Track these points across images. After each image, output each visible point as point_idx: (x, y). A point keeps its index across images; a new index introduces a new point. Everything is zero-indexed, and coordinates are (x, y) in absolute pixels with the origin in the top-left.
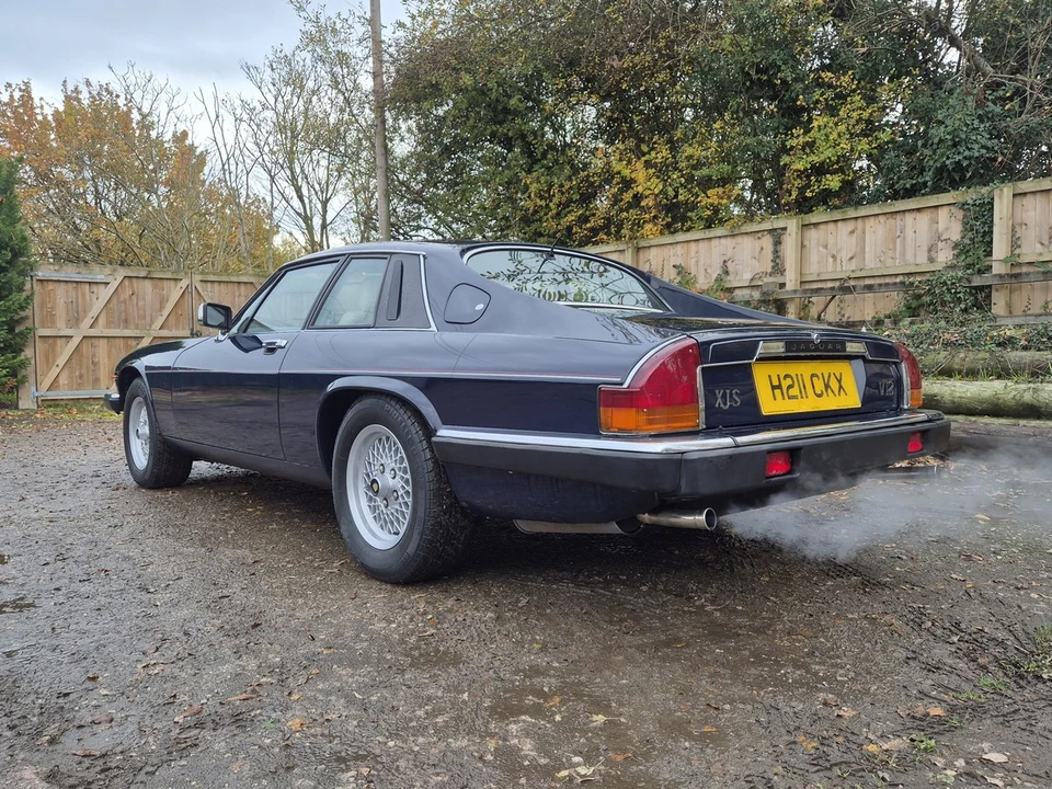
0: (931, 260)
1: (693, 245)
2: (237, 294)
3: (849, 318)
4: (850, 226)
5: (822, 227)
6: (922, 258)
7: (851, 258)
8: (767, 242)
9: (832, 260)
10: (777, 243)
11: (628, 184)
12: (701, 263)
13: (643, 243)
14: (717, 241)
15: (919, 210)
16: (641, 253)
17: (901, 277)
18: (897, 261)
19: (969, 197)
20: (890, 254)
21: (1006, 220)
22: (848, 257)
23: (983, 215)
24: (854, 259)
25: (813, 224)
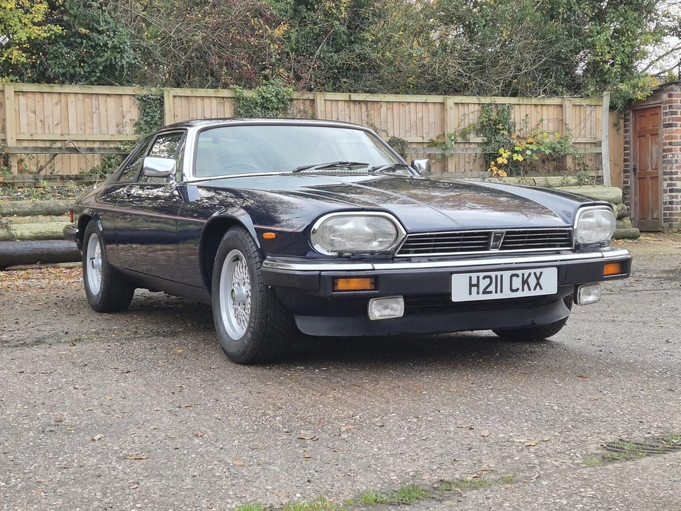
0: (120, 133)
5: (29, 95)
6: (113, 130)
7: (58, 124)
15: (108, 95)
17: (98, 143)
18: (95, 131)
19: (145, 92)
20: (89, 125)
21: (172, 112)
22: (55, 123)
23: (156, 107)
24: (60, 125)
25: (22, 92)
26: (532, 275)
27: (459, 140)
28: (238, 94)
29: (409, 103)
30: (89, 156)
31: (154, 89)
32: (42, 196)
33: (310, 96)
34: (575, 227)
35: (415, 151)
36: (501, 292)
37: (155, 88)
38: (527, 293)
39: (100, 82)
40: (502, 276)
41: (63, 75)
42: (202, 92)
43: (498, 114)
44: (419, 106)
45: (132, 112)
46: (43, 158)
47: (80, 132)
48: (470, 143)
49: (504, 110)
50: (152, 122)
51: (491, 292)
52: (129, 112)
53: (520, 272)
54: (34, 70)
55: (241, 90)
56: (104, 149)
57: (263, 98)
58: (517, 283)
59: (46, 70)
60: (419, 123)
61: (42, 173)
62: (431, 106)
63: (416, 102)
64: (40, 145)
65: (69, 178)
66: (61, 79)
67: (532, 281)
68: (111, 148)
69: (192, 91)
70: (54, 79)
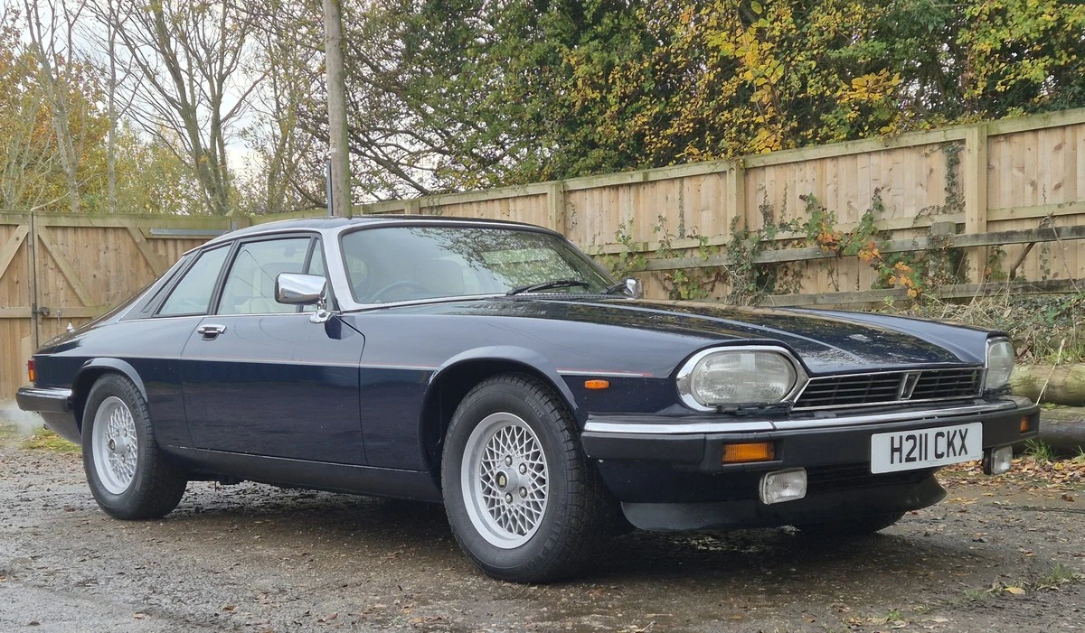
1: (829, 165)
2: (102, 246)
3: (1056, 275)
4: (1056, 138)
7: (1058, 187)
8: (939, 160)
9: (1029, 189)
10: (954, 162)
11: (729, 66)
12: (842, 193)
13: (753, 161)
14: (865, 158)
16: (751, 176)
24: (1062, 188)
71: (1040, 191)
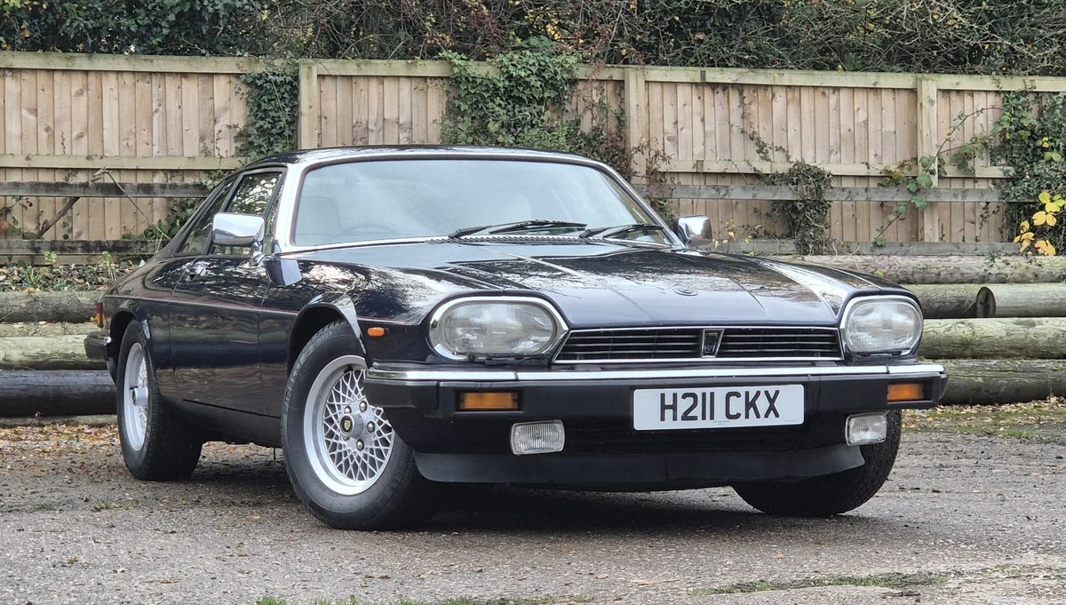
0: (206, 153)
3: (79, 234)
4: (77, 82)
5: (25, 76)
6: (192, 148)
7: (80, 136)
9: (43, 135)
15: (184, 75)
17: (162, 174)
18: (156, 149)
19: (260, 68)
20: (144, 136)
21: (315, 110)
22: (75, 134)
23: (283, 99)
24: (85, 138)
25: (11, 70)
26: (763, 395)
27: (951, 171)
28: (456, 70)
29: (836, 89)
30: (144, 201)
31: (278, 62)
32: (47, 283)
33: (616, 74)
34: (842, 326)
35: (846, 194)
36: (712, 418)
37: (281, 61)
38: (752, 422)
39: (169, 48)
40: (712, 394)
41: (96, 32)
42: (379, 67)
43: (1041, 113)
44: (860, 98)
45: (232, 109)
46: (50, 206)
47: (126, 153)
48: (976, 180)
49: (1054, 106)
50: (274, 131)
51: (695, 418)
52: (225, 109)
53: (741, 390)
54: (36, 21)
55: (461, 62)
56: (174, 187)
57: (510, 78)
58: (738, 405)
59: (62, 22)
60: (859, 133)
61: (48, 236)
62: (887, 98)
63: (853, 88)
64: (45, 178)
65: (101, 246)
66: (90, 41)
67: (762, 404)
68: (187, 186)
69: (358, 65)
70: (76, 40)
71: (58, 140)
